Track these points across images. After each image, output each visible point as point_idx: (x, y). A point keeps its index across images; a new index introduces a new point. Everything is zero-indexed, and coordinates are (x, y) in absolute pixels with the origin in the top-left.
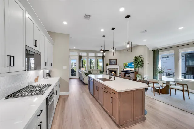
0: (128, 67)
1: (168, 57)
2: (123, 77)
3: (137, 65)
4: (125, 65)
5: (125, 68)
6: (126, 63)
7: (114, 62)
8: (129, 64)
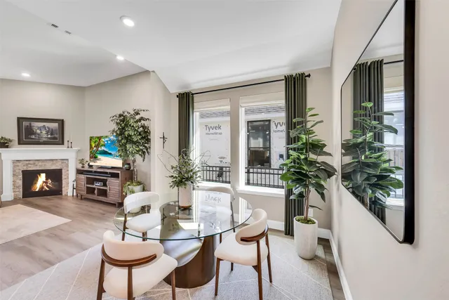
0: (105, 153)
1: (219, 128)
2: (84, 193)
3: (124, 145)
4: (97, 146)
5: (94, 157)
6: (100, 138)
7: (47, 133)
8: (107, 141)
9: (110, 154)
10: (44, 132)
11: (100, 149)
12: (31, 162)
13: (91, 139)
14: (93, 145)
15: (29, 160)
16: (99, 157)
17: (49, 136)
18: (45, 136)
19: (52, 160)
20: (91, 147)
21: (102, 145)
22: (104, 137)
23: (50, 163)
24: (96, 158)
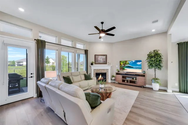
0: (129, 67)
6: (126, 61)
9: (133, 67)
10: (102, 60)
11: (126, 65)
12: (98, 70)
13: (120, 62)
14: (122, 64)
16: (126, 69)
19: (104, 69)
20: (120, 64)
21: (128, 64)
22: (129, 61)
23: (103, 70)
24: (123, 69)
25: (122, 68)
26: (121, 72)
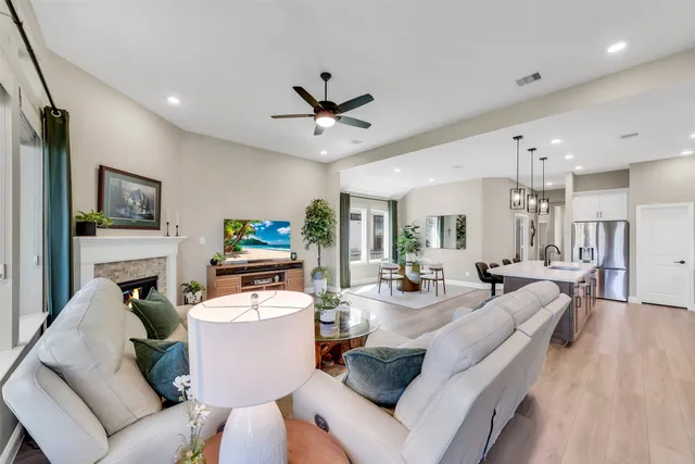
0: (254, 243)
4: (240, 234)
6: (245, 223)
7: (141, 206)
8: (259, 227)
9: (265, 244)
10: (138, 203)
11: (245, 237)
12: (119, 267)
13: (226, 222)
14: (231, 232)
15: (117, 263)
16: (244, 248)
17: (144, 212)
18: (138, 211)
19: (147, 260)
20: (226, 234)
21: (250, 233)
22: (253, 222)
23: (145, 265)
24: (236, 251)
25: (232, 248)
26: (230, 260)
